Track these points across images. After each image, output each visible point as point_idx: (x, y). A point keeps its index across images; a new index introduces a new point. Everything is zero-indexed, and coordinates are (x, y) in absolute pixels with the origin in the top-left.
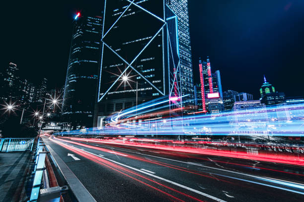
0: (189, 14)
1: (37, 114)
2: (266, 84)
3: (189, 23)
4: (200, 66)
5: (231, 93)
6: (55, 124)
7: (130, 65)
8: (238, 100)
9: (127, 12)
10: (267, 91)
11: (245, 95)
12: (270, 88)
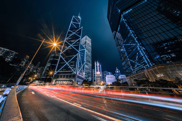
0: (91, 48)
1: (30, 78)
2: (117, 69)
3: (91, 50)
4: (95, 63)
5: (106, 72)
6: (38, 81)
7: (67, 63)
8: (108, 75)
9: (69, 48)
10: (118, 72)
11: (110, 73)
12: (118, 71)
